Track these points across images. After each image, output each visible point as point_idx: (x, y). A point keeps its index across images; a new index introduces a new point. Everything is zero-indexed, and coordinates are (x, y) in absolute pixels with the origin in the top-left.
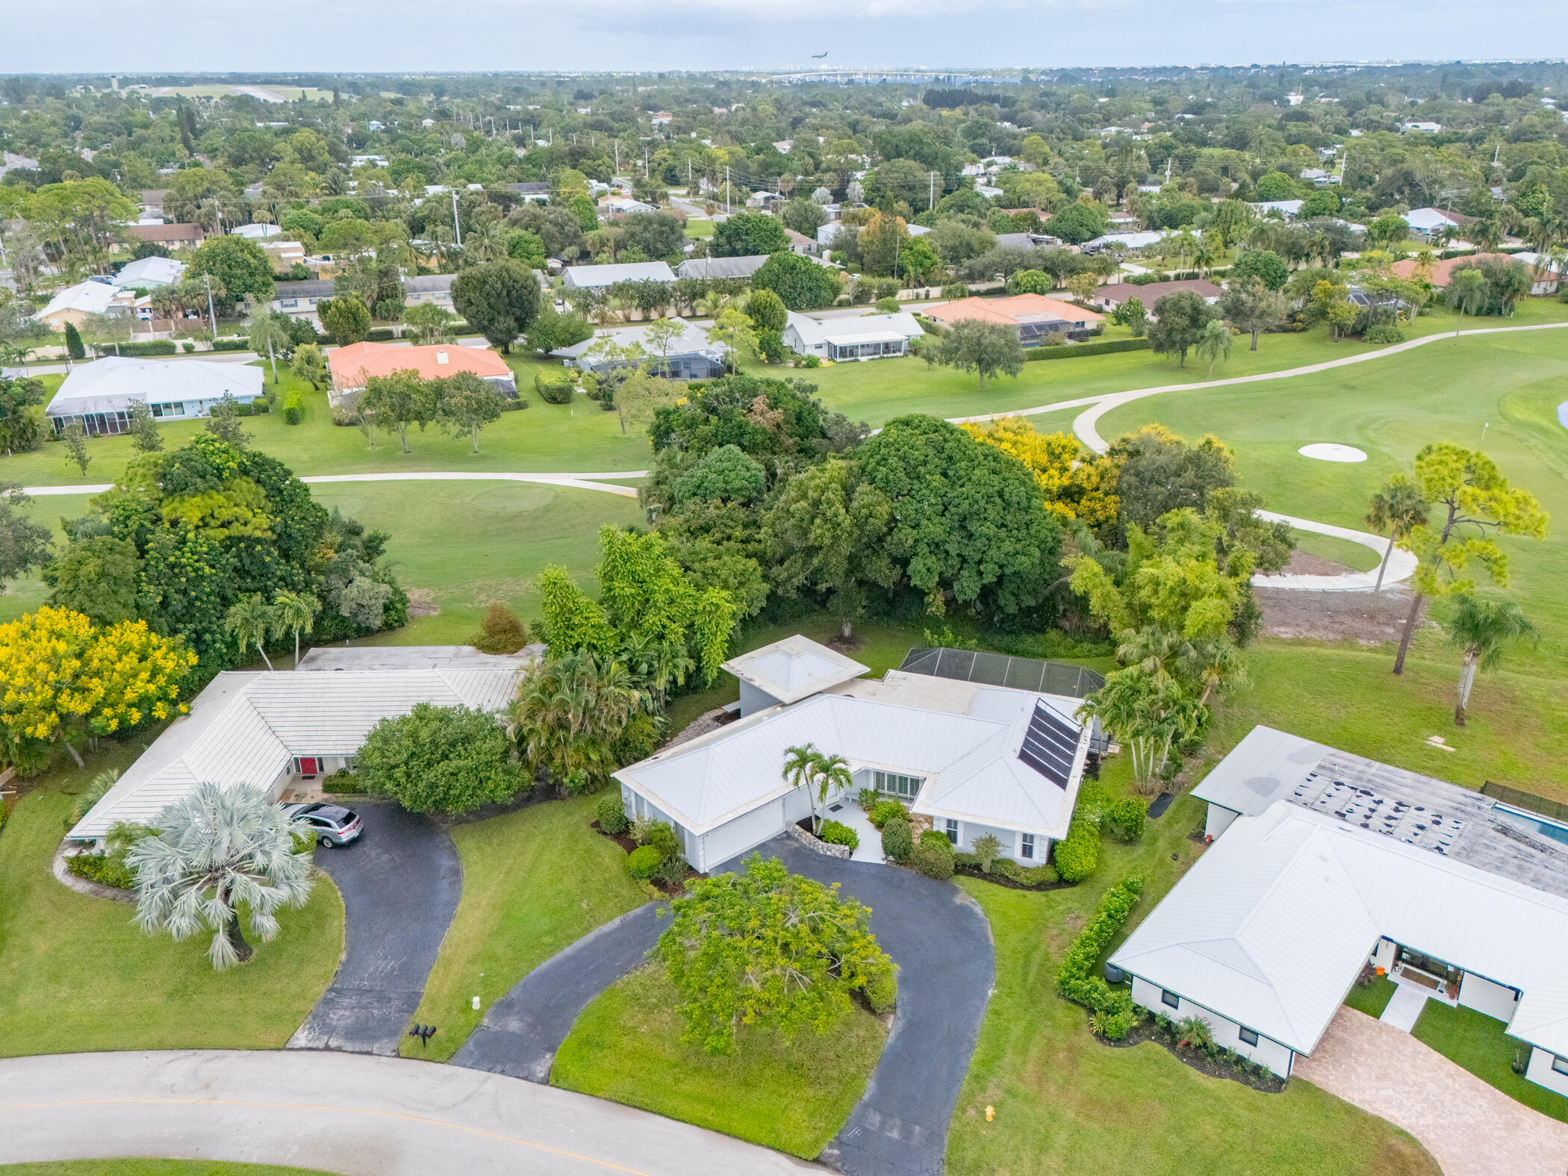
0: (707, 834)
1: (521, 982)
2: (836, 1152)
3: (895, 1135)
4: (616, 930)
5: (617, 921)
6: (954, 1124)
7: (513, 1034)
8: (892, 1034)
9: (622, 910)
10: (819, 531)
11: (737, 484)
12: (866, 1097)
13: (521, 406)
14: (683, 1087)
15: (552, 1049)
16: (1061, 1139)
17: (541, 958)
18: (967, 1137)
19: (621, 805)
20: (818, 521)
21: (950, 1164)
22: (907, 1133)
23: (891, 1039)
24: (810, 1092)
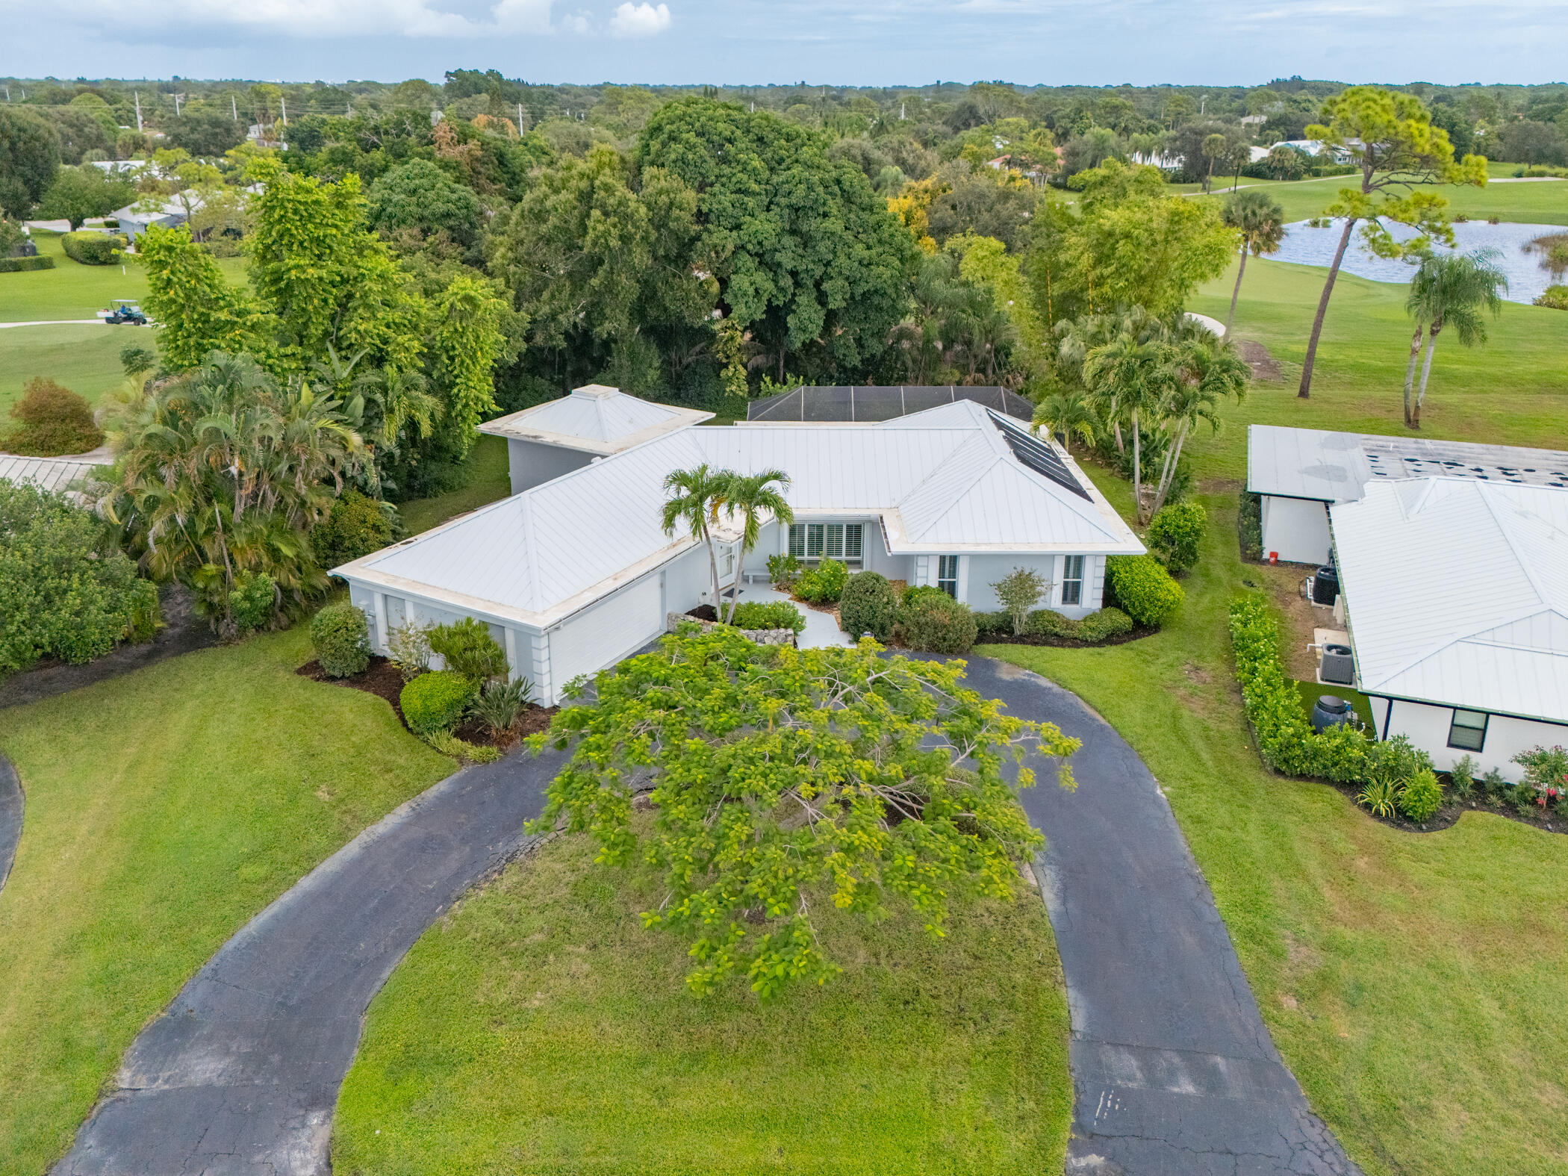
0: (556, 627)
1: (206, 969)
2: (1095, 1160)
3: (1186, 1087)
4: (404, 826)
5: (403, 811)
6: (1280, 1035)
7: (209, 1087)
8: (1048, 895)
9: (408, 791)
10: (600, 227)
11: (440, 207)
12: (1079, 1023)
13: (45, 264)
14: (680, 1104)
15: (321, 1099)
16: (1488, 1008)
17: (247, 909)
18: (1324, 1055)
19: (360, 624)
20: (596, 213)
21: (1337, 1120)
22: (1211, 1081)
23: (1051, 901)
24: (961, 1044)
